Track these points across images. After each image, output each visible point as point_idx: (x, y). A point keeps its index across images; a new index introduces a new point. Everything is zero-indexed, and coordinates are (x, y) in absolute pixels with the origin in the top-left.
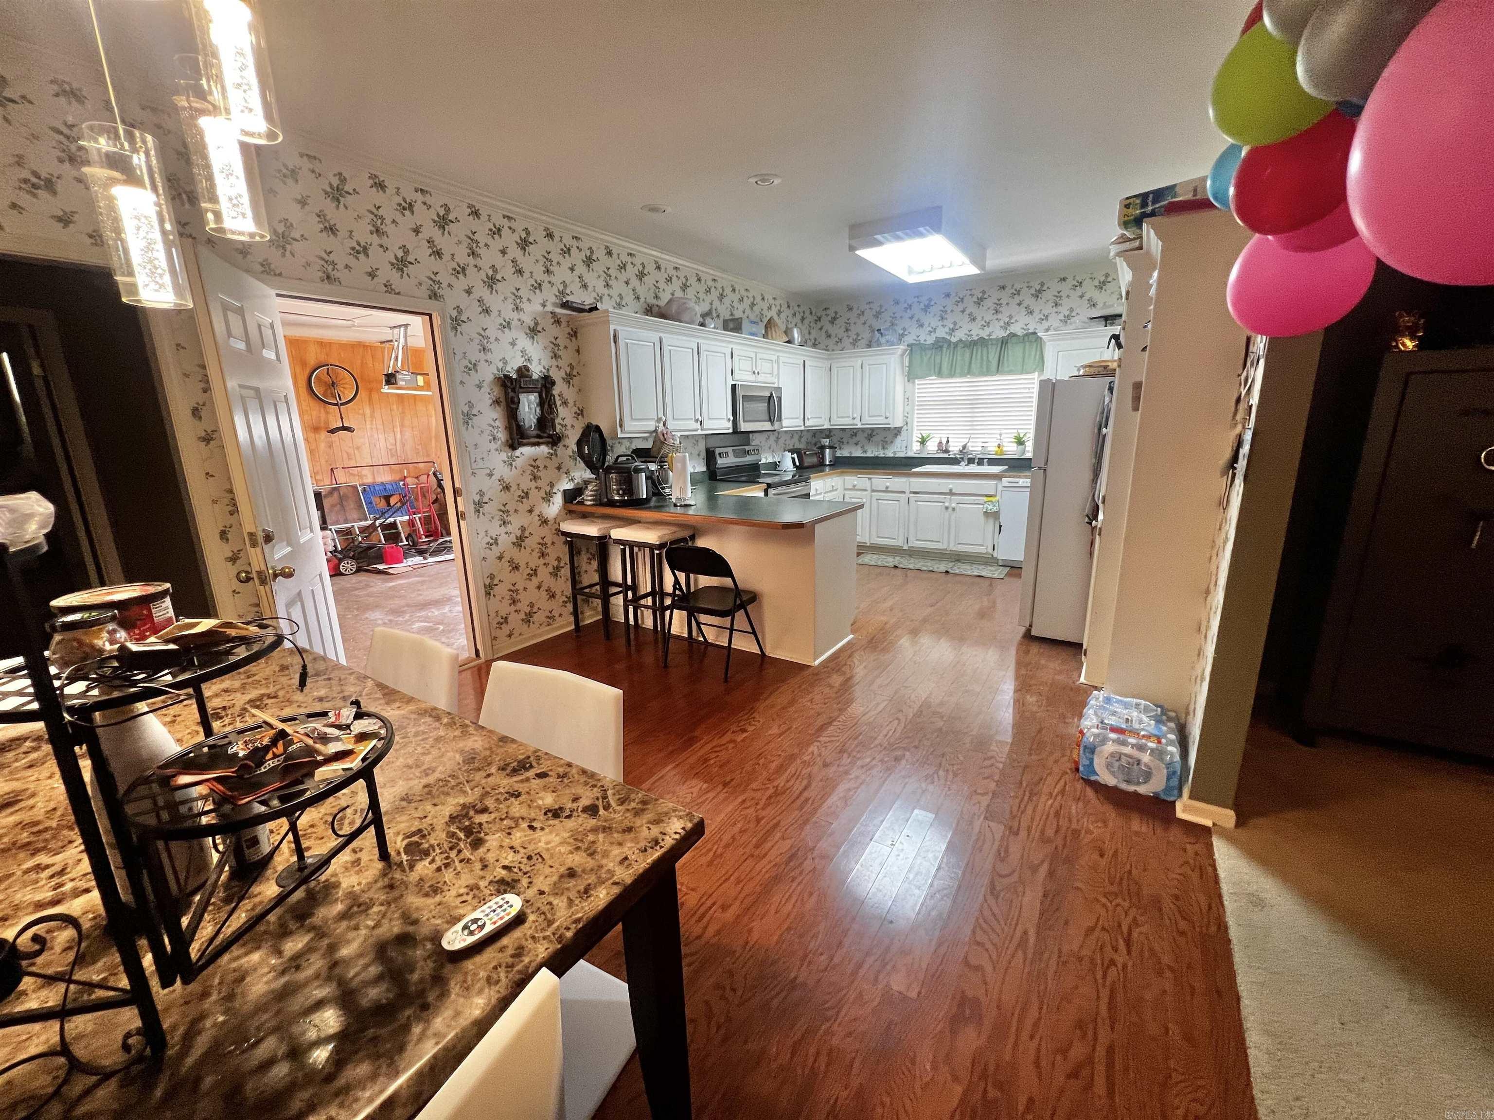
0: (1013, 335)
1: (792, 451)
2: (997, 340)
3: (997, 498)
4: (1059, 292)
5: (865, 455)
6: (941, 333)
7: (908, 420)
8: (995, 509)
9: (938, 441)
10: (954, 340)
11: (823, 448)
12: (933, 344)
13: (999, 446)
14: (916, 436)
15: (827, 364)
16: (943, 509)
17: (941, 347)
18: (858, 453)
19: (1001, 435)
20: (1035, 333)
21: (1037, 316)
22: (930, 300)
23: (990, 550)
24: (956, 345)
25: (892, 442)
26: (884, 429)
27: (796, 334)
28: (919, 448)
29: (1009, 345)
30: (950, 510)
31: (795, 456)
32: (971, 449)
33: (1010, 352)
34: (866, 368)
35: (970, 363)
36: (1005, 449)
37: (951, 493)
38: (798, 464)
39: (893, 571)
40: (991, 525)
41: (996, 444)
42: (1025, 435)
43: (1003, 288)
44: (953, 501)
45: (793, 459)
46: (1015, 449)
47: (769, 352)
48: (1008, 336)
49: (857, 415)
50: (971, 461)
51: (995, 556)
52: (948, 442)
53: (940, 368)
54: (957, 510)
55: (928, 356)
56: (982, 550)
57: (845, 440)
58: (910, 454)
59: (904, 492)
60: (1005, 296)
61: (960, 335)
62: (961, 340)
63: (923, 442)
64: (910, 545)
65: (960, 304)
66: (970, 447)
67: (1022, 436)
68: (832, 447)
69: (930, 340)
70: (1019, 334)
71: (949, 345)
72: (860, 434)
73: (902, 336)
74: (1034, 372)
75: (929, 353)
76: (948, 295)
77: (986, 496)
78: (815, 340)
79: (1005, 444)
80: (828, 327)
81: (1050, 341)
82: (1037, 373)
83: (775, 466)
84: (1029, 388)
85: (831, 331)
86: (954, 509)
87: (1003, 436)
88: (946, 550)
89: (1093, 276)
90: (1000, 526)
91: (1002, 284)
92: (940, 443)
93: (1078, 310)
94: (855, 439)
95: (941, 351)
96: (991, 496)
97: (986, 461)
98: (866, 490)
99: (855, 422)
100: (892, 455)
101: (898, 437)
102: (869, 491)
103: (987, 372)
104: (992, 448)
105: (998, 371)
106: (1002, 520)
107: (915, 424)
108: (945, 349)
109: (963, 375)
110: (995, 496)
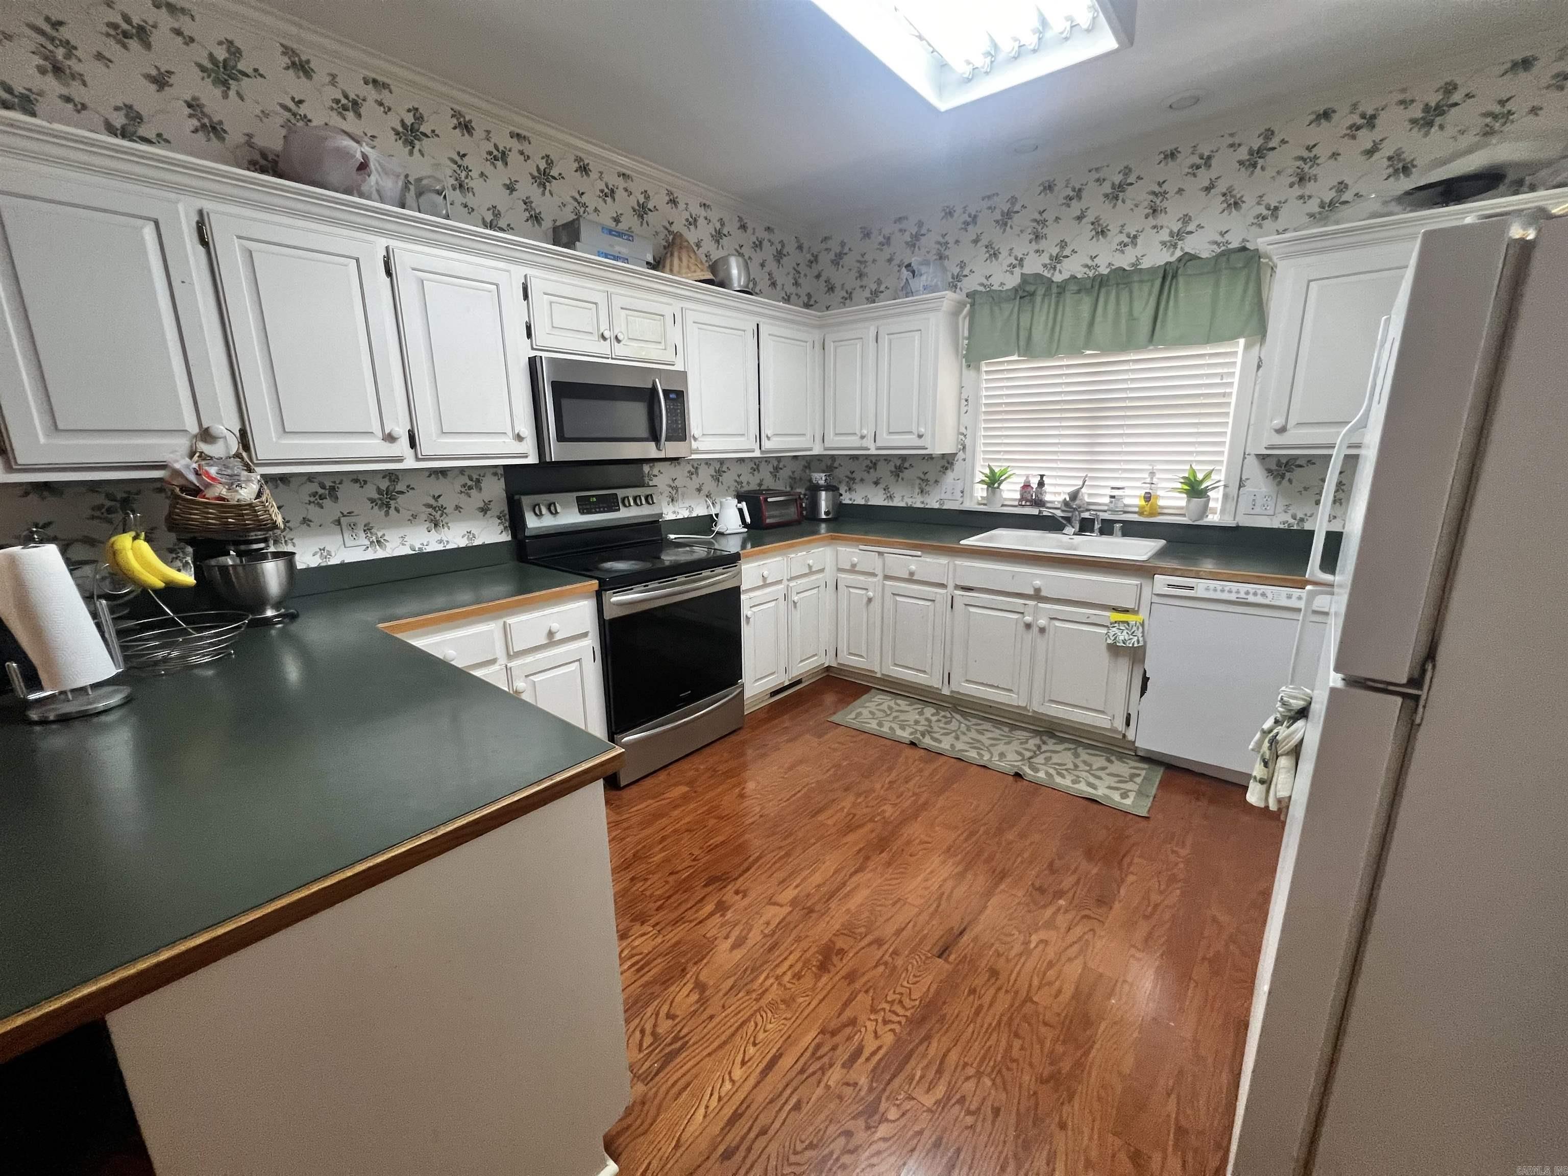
0: (1189, 258)
1: (740, 498)
2: (1153, 270)
3: (1139, 618)
4: (1309, 149)
5: (891, 504)
6: (1034, 265)
7: (968, 442)
8: (1134, 642)
9: (1022, 480)
10: (1058, 278)
11: (815, 489)
12: (1016, 290)
13: (1148, 497)
14: (980, 472)
15: (816, 335)
16: (1021, 627)
17: (1032, 294)
18: (877, 499)
19: (1152, 474)
20: (1244, 249)
21: (1251, 209)
22: (1013, 200)
23: (1120, 724)
24: (1062, 288)
25: (936, 482)
26: (923, 457)
27: (735, 271)
28: (985, 494)
29: (1181, 280)
30: (1035, 630)
31: (744, 505)
32: (1087, 499)
33: (1182, 295)
34: (885, 340)
35: (1091, 324)
36: (1161, 503)
37: (1037, 596)
38: (748, 520)
39: (909, 752)
40: (1122, 671)
41: (1142, 493)
42: (1208, 476)
43: (1172, 155)
44: (1042, 614)
45: (741, 511)
46: (1183, 503)
47: (654, 297)
48: (1180, 260)
49: (867, 431)
50: (1086, 526)
51: (1131, 736)
52: (1041, 484)
53: (1029, 338)
54: (1051, 632)
55: (1007, 313)
56: (1101, 721)
57: (858, 476)
58: (970, 505)
59: (943, 586)
60: (1173, 174)
61: (1073, 267)
62: (1073, 277)
63: (993, 482)
64: (954, 687)
65: (1074, 203)
66: (1086, 496)
67: (1200, 476)
68: (831, 488)
69: (1012, 281)
70: (1204, 255)
71: (1049, 288)
72: (881, 465)
73: (958, 278)
74: (1234, 337)
75: (1007, 307)
76: (1049, 187)
77: (1115, 609)
78: (809, 296)
79: (1160, 493)
80: (829, 272)
81: (1288, 256)
82: (1242, 341)
83: (706, 524)
84: (1222, 376)
85: (837, 281)
86: (1042, 630)
87: (1158, 475)
88: (1025, 708)
89: (1408, 96)
90: (1145, 680)
91: (1168, 148)
92: (1027, 486)
93: (1360, 187)
94: (873, 475)
95: (1032, 302)
96: (1126, 611)
97: (1118, 526)
98: (874, 575)
99: (865, 443)
100: (936, 506)
101: (949, 472)
102: (880, 577)
103: (1126, 343)
104: (1133, 498)
105: (1152, 339)
106: (1150, 665)
107: (980, 448)
108: (1038, 299)
109: (1075, 351)
110: (1135, 612)
